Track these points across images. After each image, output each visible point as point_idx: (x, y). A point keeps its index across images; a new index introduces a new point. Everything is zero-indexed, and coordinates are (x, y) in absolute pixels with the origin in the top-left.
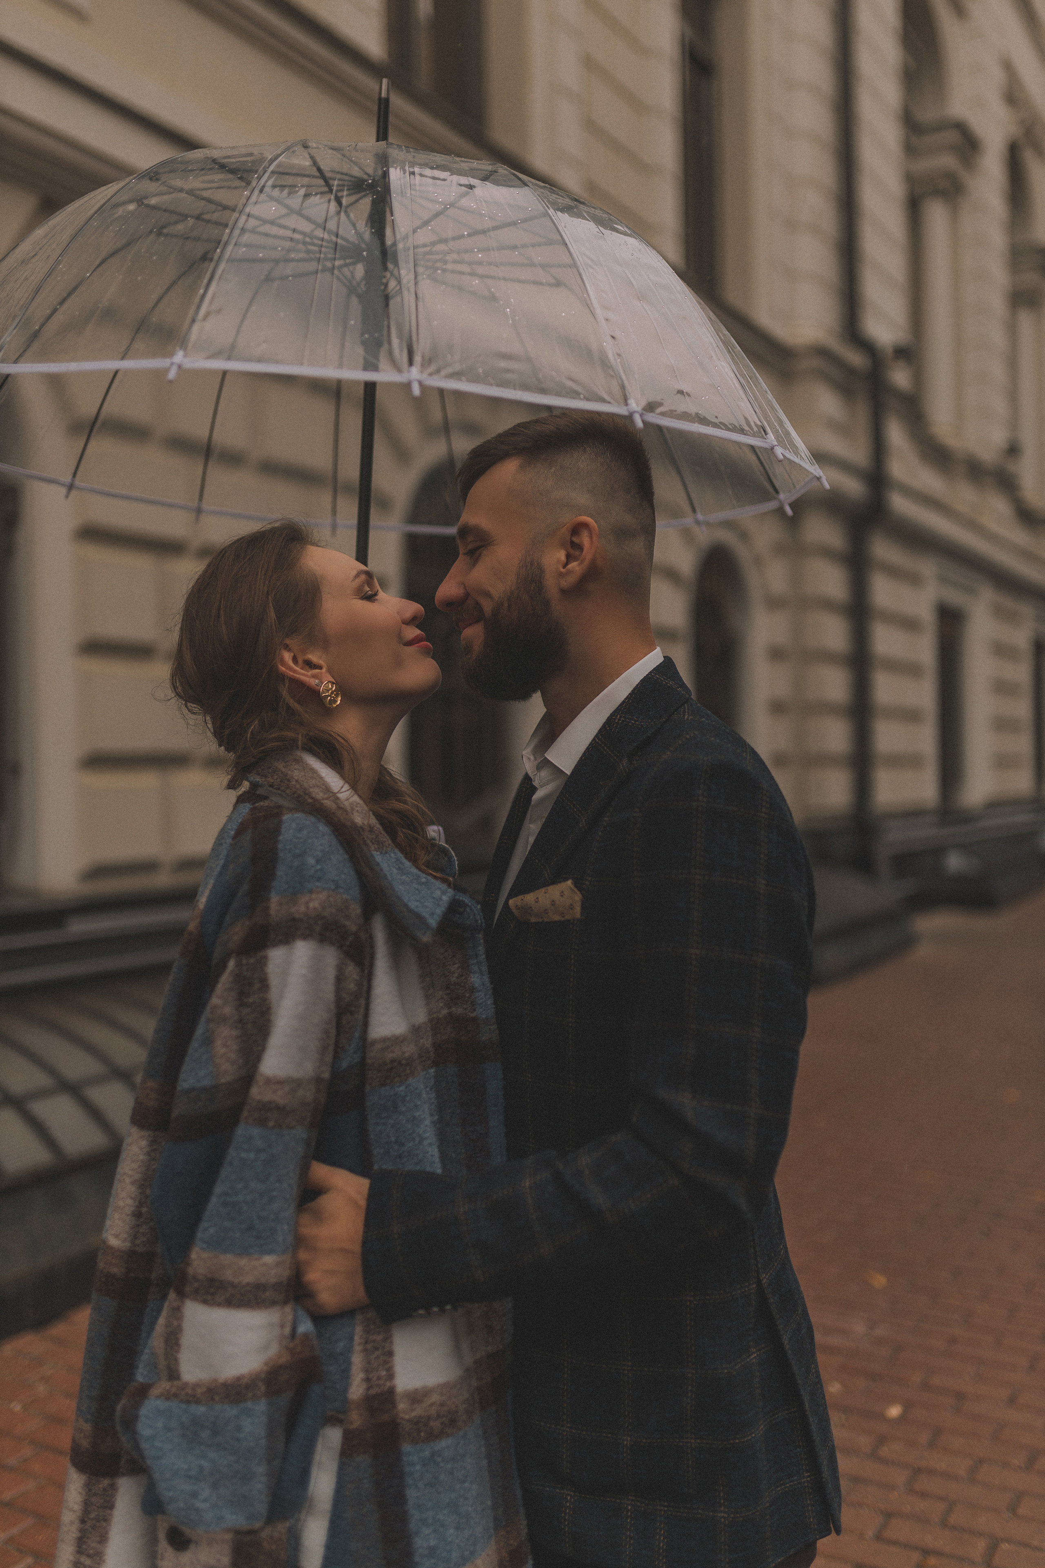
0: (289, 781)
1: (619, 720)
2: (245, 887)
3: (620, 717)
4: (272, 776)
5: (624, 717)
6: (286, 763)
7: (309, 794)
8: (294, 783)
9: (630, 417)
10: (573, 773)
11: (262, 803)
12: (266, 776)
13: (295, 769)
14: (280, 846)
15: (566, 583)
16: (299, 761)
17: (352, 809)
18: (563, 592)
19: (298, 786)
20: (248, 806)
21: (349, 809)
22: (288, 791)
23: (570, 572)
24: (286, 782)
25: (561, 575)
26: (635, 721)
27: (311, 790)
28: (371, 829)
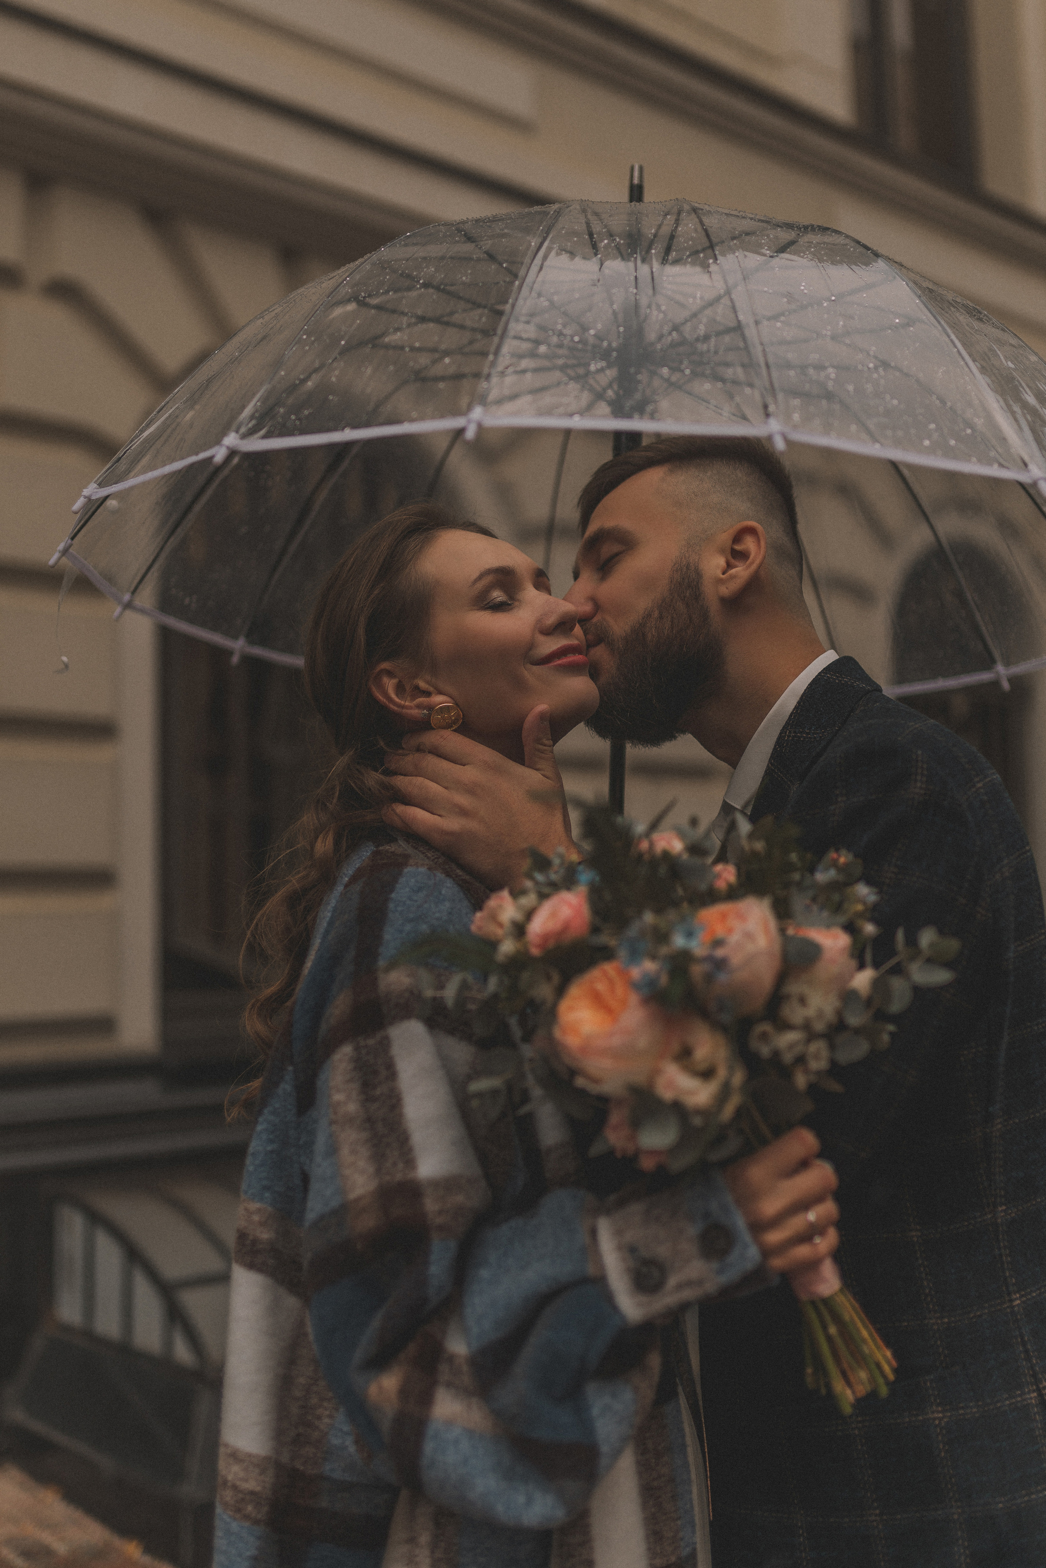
1: (789, 736)
3: (790, 732)
5: (795, 732)
9: (770, 438)
15: (725, 591)
18: (723, 600)
20: (372, 846)
23: (732, 577)
25: (720, 581)
26: (808, 734)
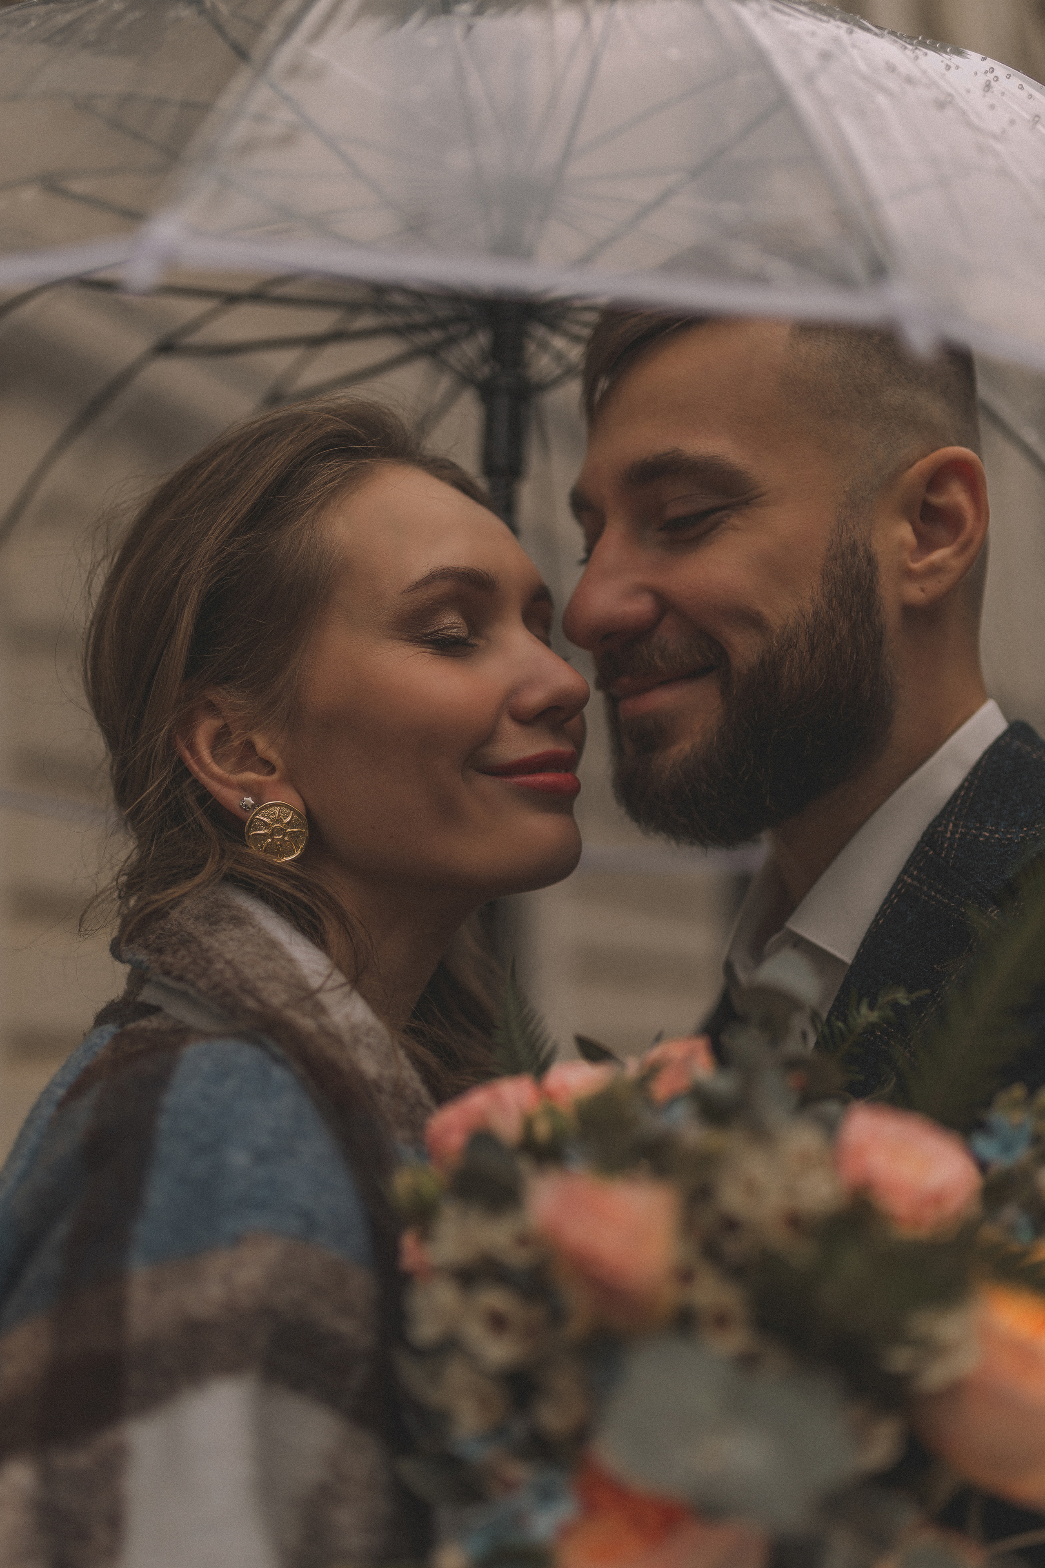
0: (209, 961)
2: (62, 1230)
4: (175, 952)
6: (211, 924)
7: (253, 992)
8: (219, 966)
10: (859, 956)
11: (143, 1023)
12: (160, 951)
13: (232, 939)
14: (164, 1123)
16: (240, 920)
17: (356, 1041)
19: (228, 974)
20: (111, 1028)
21: (347, 1038)
22: (202, 984)
23: (935, 569)
24: (203, 963)
27: (260, 984)
28: (399, 1090)
